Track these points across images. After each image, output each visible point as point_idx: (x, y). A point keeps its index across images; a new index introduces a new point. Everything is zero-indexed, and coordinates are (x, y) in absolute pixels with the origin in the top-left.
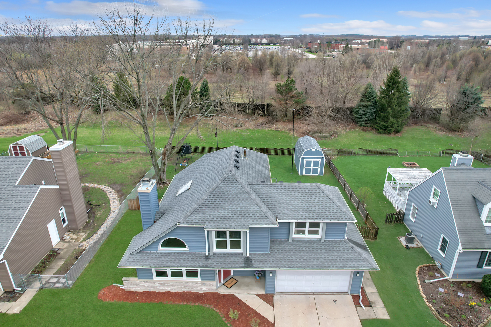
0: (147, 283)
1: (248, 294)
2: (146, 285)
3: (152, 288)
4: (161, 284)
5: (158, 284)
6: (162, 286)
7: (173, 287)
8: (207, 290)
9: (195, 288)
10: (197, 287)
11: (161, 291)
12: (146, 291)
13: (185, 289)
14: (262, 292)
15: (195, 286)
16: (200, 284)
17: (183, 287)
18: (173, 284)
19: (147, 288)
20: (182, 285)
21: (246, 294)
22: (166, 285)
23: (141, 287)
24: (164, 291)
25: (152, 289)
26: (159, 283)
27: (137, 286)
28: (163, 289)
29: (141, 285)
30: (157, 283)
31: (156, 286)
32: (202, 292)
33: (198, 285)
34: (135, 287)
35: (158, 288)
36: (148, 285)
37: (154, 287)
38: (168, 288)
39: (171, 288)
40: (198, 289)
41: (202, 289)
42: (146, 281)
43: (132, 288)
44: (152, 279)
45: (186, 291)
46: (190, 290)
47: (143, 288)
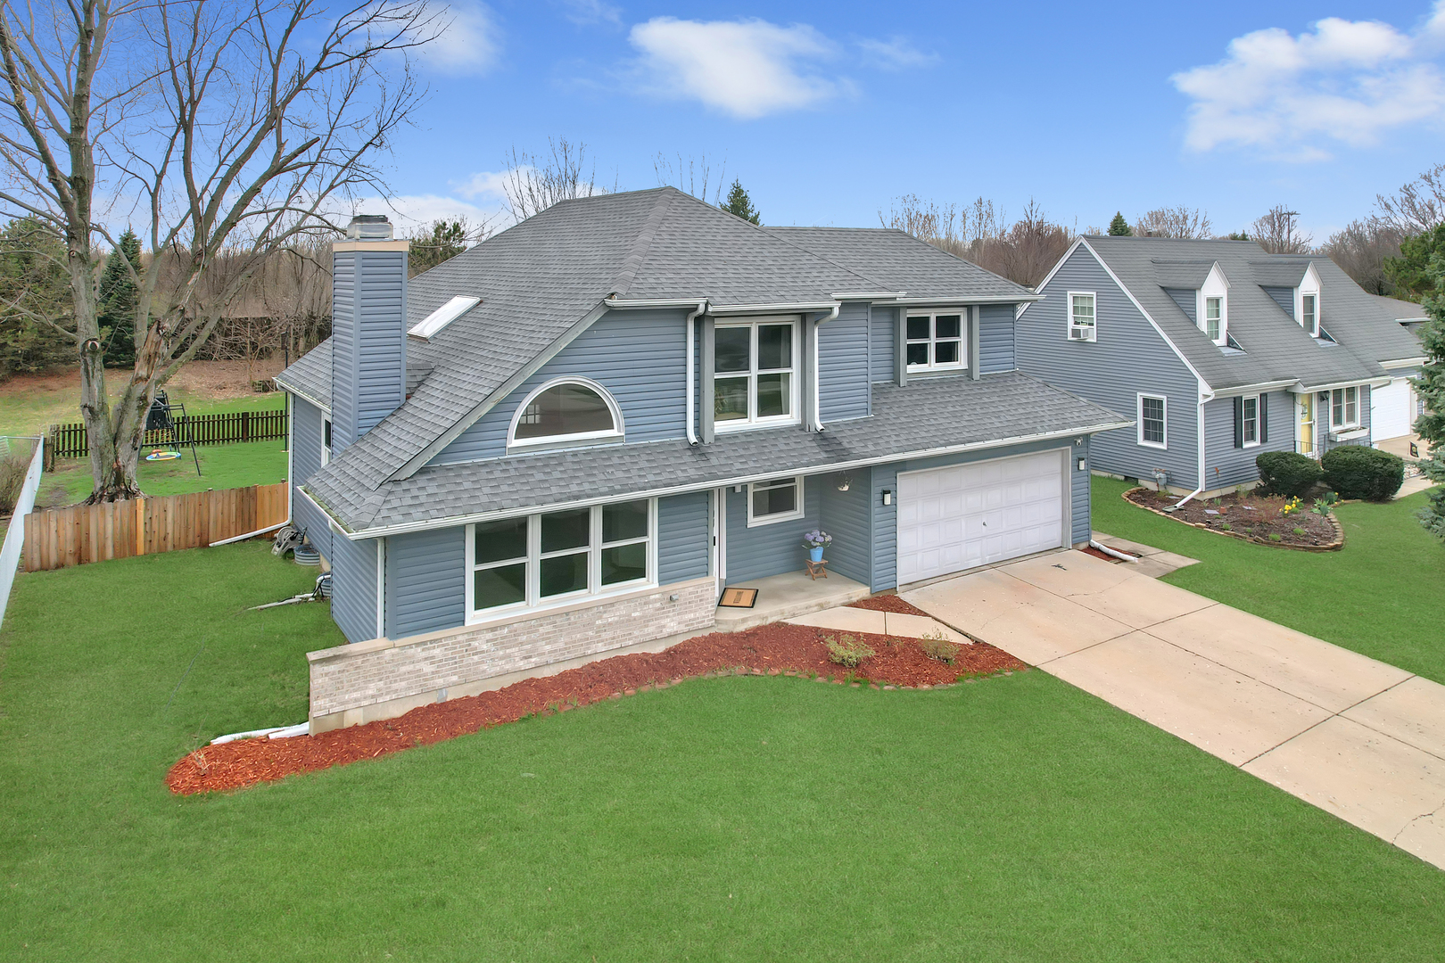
0: (437, 652)
2: (427, 668)
3: (455, 678)
4: (501, 643)
5: (485, 647)
6: (501, 653)
7: (548, 648)
8: (683, 628)
9: (636, 633)
10: (646, 620)
11: (494, 687)
12: (424, 702)
13: (601, 647)
14: (862, 592)
15: (641, 617)
16: (658, 605)
17: (591, 633)
18: (549, 628)
19: (430, 684)
20: (589, 625)
21: (816, 608)
22: (522, 643)
23: (403, 684)
24: (507, 682)
25: (455, 684)
26: (490, 635)
27: (381, 684)
28: (508, 667)
29: (403, 669)
30: (481, 644)
31: (476, 657)
32: (659, 649)
33: (649, 610)
34: (371, 692)
35: (484, 671)
36: (441, 661)
37: (469, 665)
38: (530, 657)
39: (544, 654)
40: (650, 629)
41: (664, 626)
42: (431, 642)
43: (356, 700)
44: (463, 622)
45: (599, 659)
46: (618, 646)
47: (409, 688)
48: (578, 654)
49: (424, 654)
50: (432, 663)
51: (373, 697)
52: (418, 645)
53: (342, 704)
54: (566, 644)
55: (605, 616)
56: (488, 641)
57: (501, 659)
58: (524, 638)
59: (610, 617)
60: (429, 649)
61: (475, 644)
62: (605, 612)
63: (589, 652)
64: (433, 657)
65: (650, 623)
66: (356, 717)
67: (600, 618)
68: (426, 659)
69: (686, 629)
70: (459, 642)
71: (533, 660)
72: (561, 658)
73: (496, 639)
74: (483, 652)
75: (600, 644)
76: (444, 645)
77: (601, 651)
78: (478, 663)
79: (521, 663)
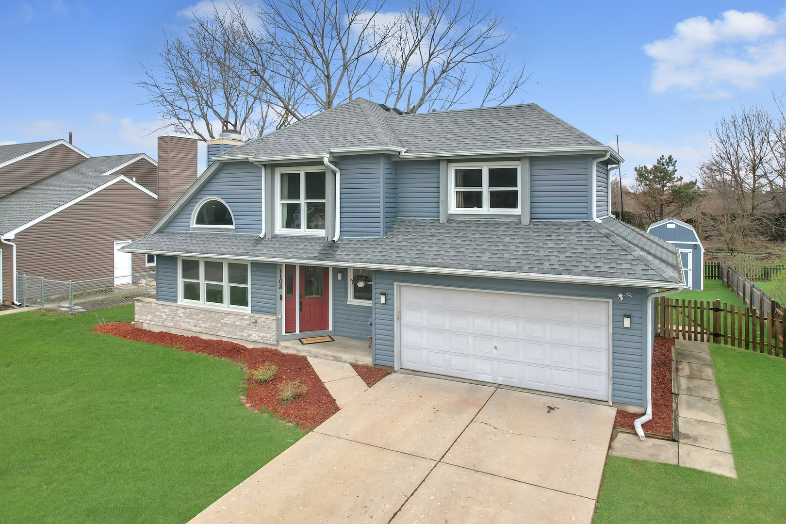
0: (167, 310)
1: (336, 359)
2: (165, 317)
3: (172, 324)
5: (181, 315)
6: (187, 320)
7: (203, 325)
8: (259, 339)
10: (243, 329)
11: (186, 334)
12: (164, 330)
13: (223, 334)
14: (366, 360)
15: (241, 326)
19: (165, 323)
21: (332, 358)
23: (157, 319)
24: (190, 334)
25: (172, 327)
27: (152, 316)
28: (189, 327)
32: (250, 346)
34: (149, 318)
35: (181, 326)
36: (168, 315)
37: (176, 321)
38: (197, 327)
39: (201, 327)
40: (245, 334)
41: (251, 335)
42: (166, 305)
43: (145, 320)
44: (176, 301)
45: (224, 340)
46: (230, 336)
47: (159, 322)
48: (215, 333)
49: (163, 310)
50: (166, 315)
51: (149, 321)
52: (162, 305)
53: (142, 319)
54: (210, 326)
55: (225, 319)
56: (182, 313)
57: (187, 323)
58: (194, 317)
59: (228, 320)
60: (164, 308)
61: (178, 312)
62: (225, 317)
63: (219, 334)
64: (166, 312)
65: (245, 331)
66: (145, 327)
67: (223, 319)
68: (164, 312)
69: (262, 341)
70: (173, 309)
71: (198, 328)
72: (208, 332)
73: (185, 313)
74: (181, 317)
75: (223, 332)
76: (169, 309)
77: (224, 336)
78: (179, 321)
79: (194, 328)
